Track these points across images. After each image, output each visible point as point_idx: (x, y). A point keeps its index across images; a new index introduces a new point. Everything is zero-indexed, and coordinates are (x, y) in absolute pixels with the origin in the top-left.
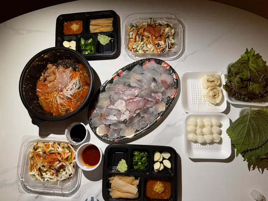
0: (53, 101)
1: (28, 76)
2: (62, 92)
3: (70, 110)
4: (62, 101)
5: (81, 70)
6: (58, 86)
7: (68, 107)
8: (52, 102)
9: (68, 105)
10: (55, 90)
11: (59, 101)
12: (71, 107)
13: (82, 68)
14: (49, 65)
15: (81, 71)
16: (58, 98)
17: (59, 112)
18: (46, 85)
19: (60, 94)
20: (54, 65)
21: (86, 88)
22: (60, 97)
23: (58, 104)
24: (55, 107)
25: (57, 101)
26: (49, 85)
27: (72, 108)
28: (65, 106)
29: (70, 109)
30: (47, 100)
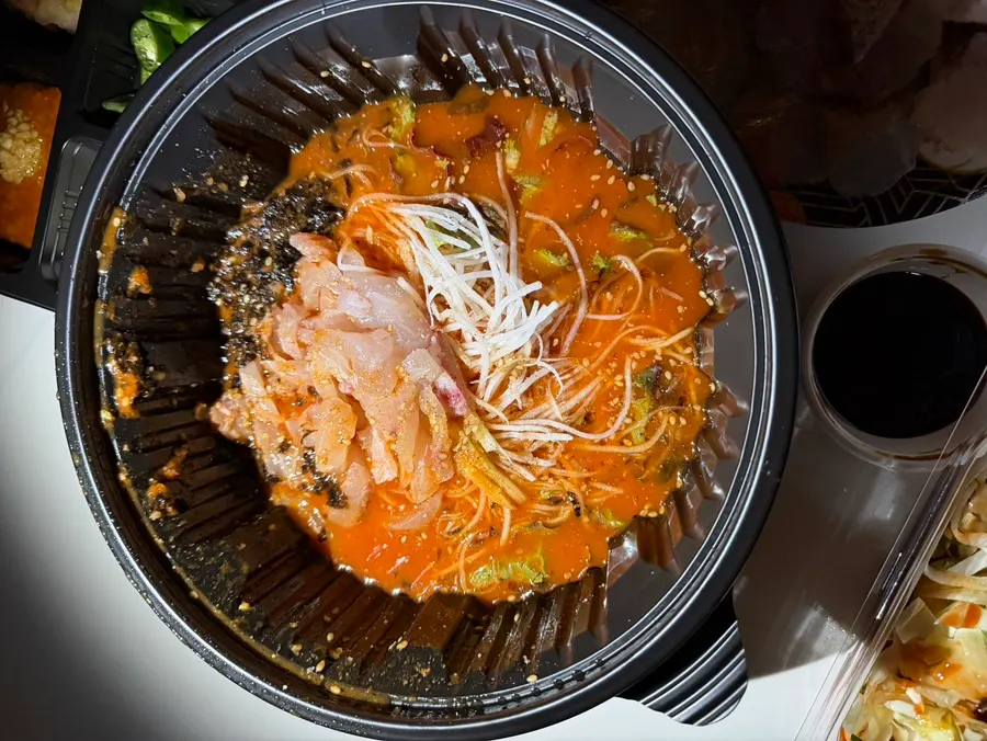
0: (531, 478)
1: (244, 606)
2: (477, 376)
3: (666, 358)
4: (554, 408)
5: (346, 163)
6: (419, 387)
7: (630, 366)
8: (530, 493)
9: (605, 364)
10: (438, 424)
11: (547, 426)
12: (638, 341)
13: (336, 149)
14: (225, 415)
15: (355, 171)
16: (515, 430)
17: (645, 464)
18: (374, 494)
19: (495, 399)
20: (236, 384)
21: (513, 160)
22: (514, 412)
23: (568, 448)
24: (587, 480)
25: (541, 452)
26: (384, 472)
27: (648, 335)
28: (610, 394)
29: (654, 353)
30: (494, 531)
